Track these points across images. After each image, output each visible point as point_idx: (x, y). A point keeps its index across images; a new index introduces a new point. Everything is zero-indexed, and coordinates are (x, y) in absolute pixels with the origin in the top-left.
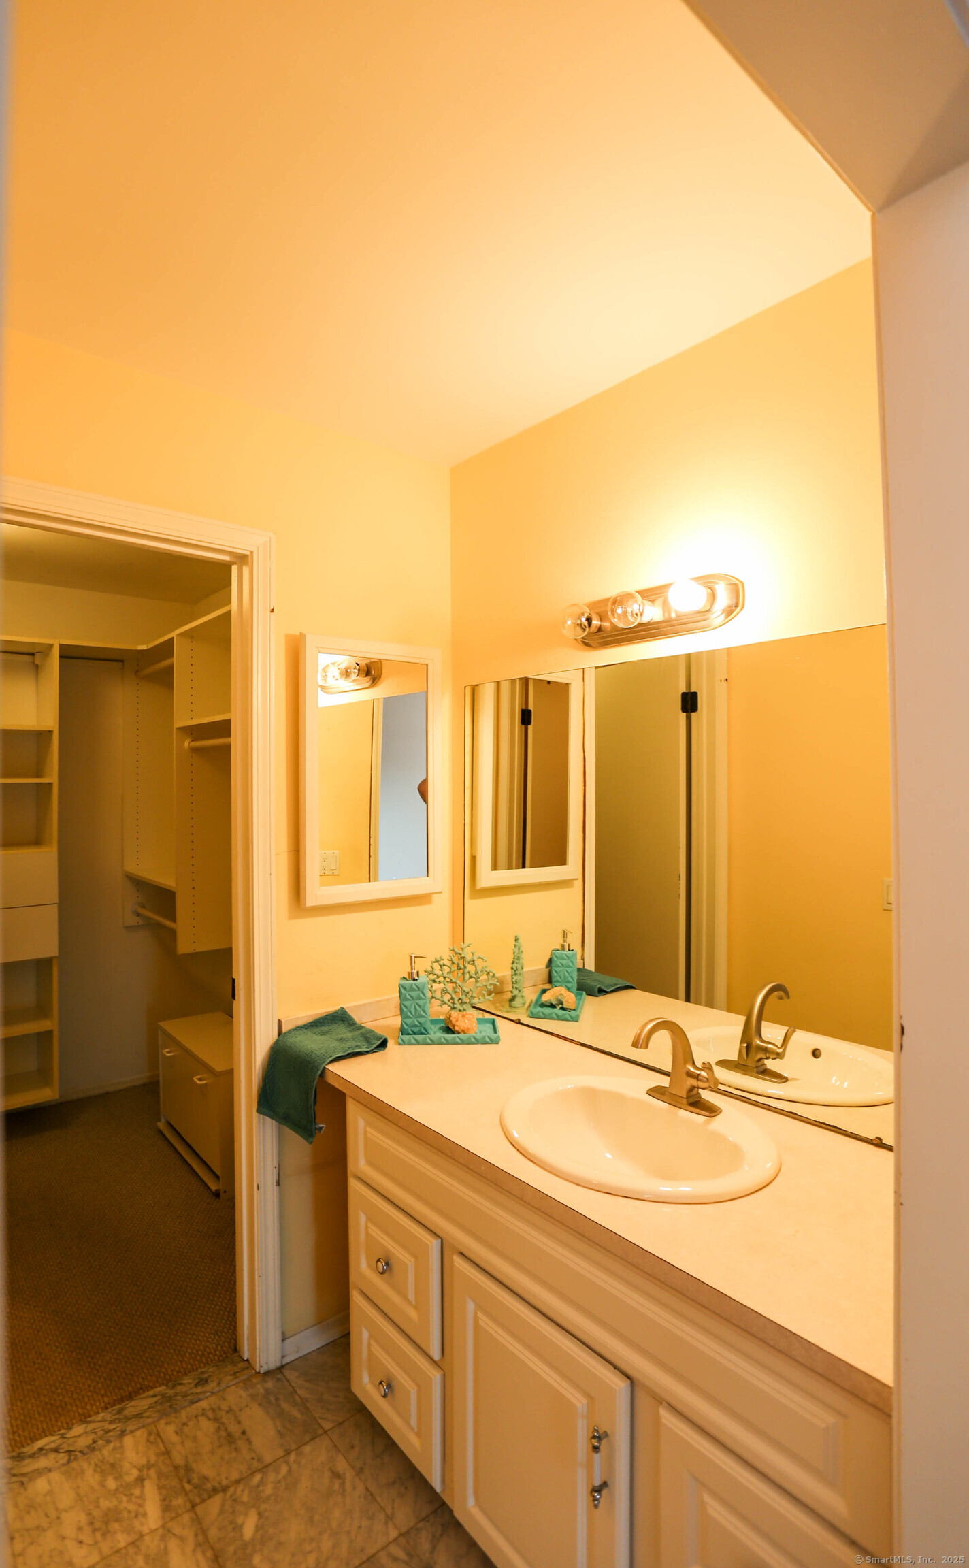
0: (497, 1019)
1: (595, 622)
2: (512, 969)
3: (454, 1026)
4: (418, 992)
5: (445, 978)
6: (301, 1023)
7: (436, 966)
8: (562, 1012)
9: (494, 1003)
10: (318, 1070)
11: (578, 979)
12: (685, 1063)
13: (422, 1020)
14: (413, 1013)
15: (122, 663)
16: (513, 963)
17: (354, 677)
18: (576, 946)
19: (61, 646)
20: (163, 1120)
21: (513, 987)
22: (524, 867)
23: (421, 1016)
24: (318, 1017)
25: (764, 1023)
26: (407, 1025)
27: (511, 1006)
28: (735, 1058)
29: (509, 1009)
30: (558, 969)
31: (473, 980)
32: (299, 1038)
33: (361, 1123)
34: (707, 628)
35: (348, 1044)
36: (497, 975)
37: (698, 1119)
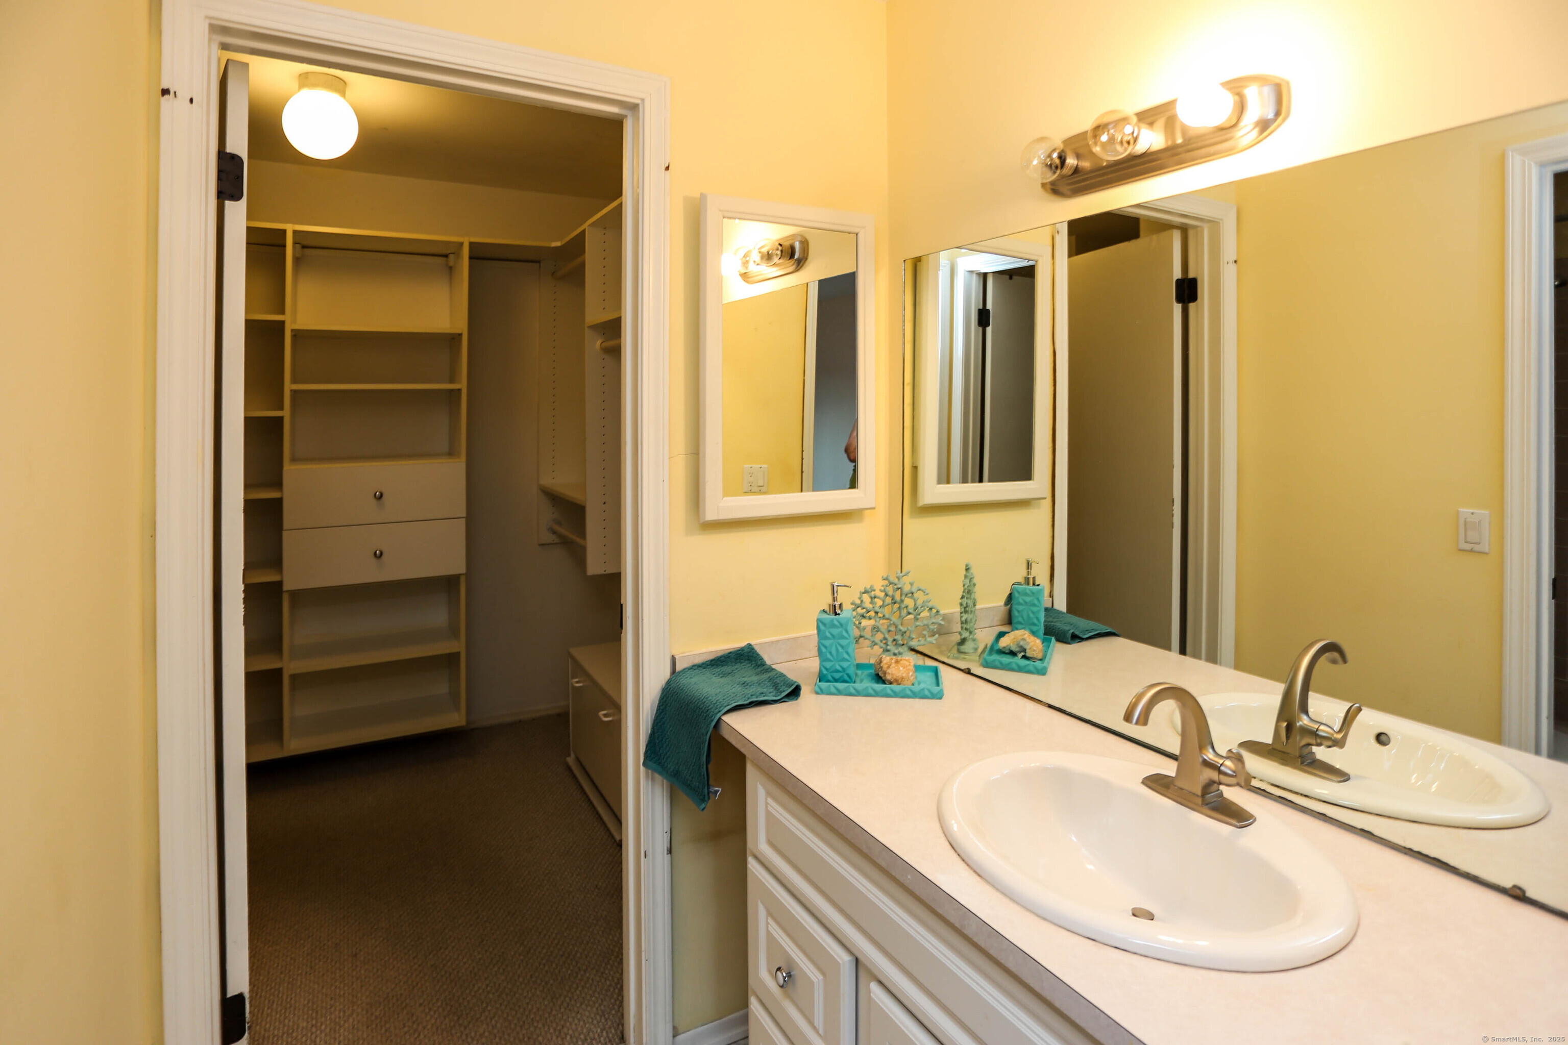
0: (942, 668)
1: (1071, 161)
2: (961, 604)
3: (885, 673)
4: (840, 630)
5: (877, 613)
6: (698, 660)
7: (866, 598)
8: (1024, 662)
9: (938, 646)
10: (712, 720)
11: (1045, 621)
12: (1201, 748)
13: (845, 665)
14: (834, 652)
15: (538, 264)
16: (962, 597)
17: (776, 260)
18: (1042, 578)
19: (471, 244)
20: (573, 755)
21: (962, 628)
22: (981, 481)
23: (844, 660)
24: (719, 654)
25: (1311, 695)
26: (827, 669)
27: (959, 652)
28: (1269, 740)
29: (956, 655)
30: (1020, 608)
31: (911, 616)
32: (694, 680)
33: (761, 792)
34: (1230, 152)
35: (752, 690)
36: (942, 612)
37: (1223, 829)
